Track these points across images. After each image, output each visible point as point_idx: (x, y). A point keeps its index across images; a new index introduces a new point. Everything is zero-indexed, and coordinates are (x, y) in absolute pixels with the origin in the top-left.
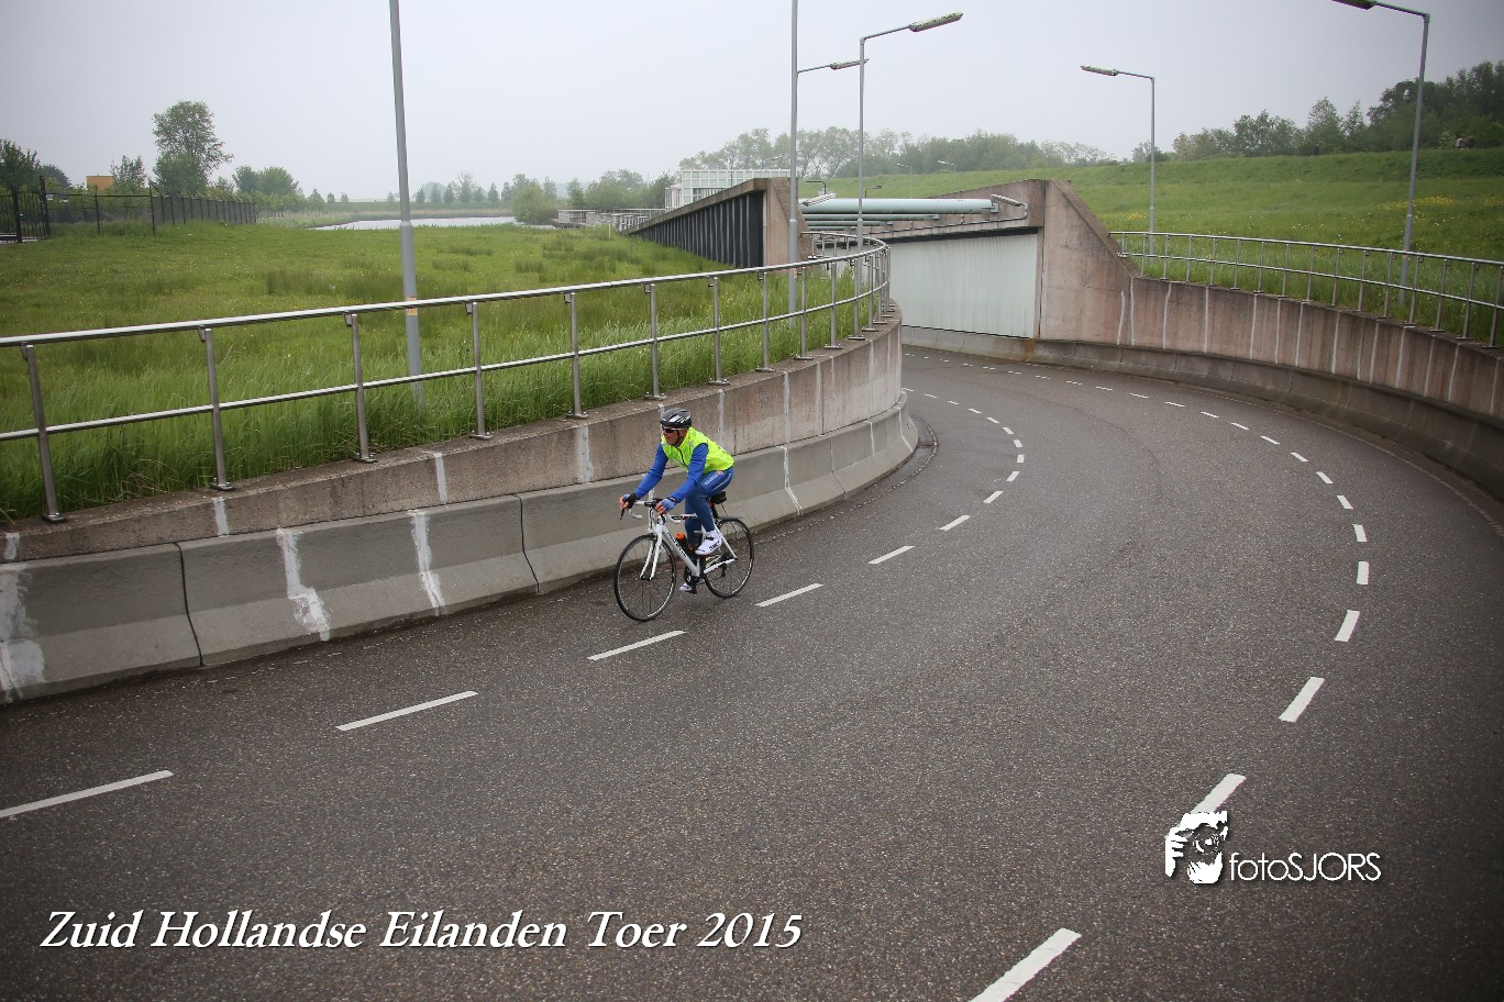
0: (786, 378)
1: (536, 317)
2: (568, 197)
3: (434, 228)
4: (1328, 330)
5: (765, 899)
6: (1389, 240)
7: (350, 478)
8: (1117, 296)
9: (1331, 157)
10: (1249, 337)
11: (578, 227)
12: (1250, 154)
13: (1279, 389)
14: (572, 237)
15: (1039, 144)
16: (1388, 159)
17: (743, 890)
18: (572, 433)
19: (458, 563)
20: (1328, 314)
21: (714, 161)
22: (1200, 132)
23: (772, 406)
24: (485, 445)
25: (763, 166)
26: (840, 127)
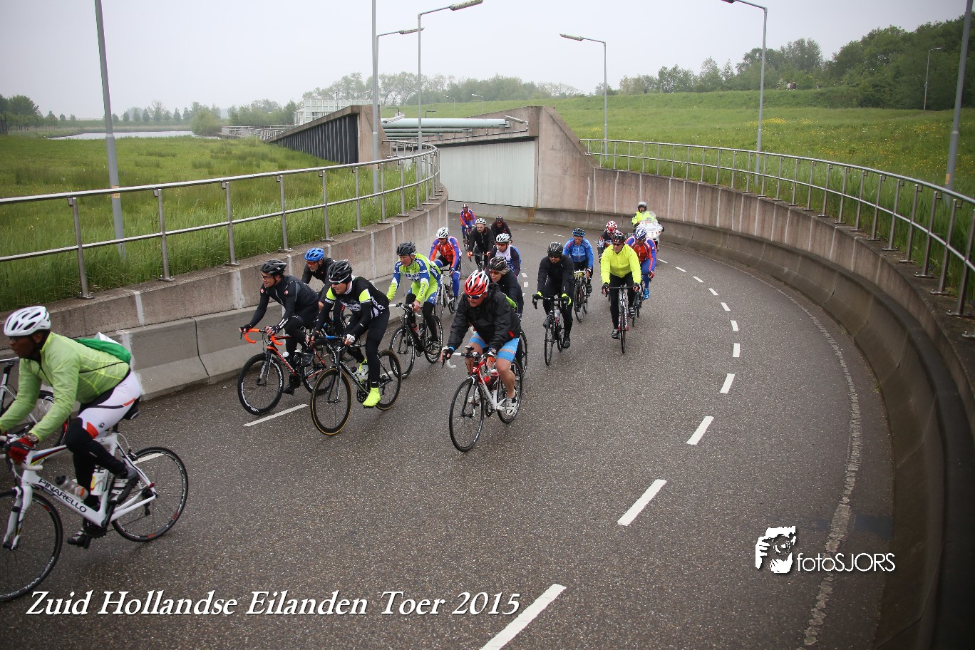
0: (372, 236)
1: (204, 198)
2: (228, 117)
3: (137, 139)
4: (714, 200)
5: (363, 578)
6: (749, 144)
7: (75, 310)
8: (585, 180)
9: (715, 93)
10: (667, 205)
11: (235, 138)
12: (667, 91)
13: (686, 237)
14: (231, 145)
15: (536, 84)
16: (748, 95)
17: (349, 574)
18: (229, 276)
19: (154, 365)
20: (714, 190)
21: (326, 94)
22: (636, 77)
23: (364, 255)
24: (170, 285)
25: (358, 97)
26: (408, 72)
